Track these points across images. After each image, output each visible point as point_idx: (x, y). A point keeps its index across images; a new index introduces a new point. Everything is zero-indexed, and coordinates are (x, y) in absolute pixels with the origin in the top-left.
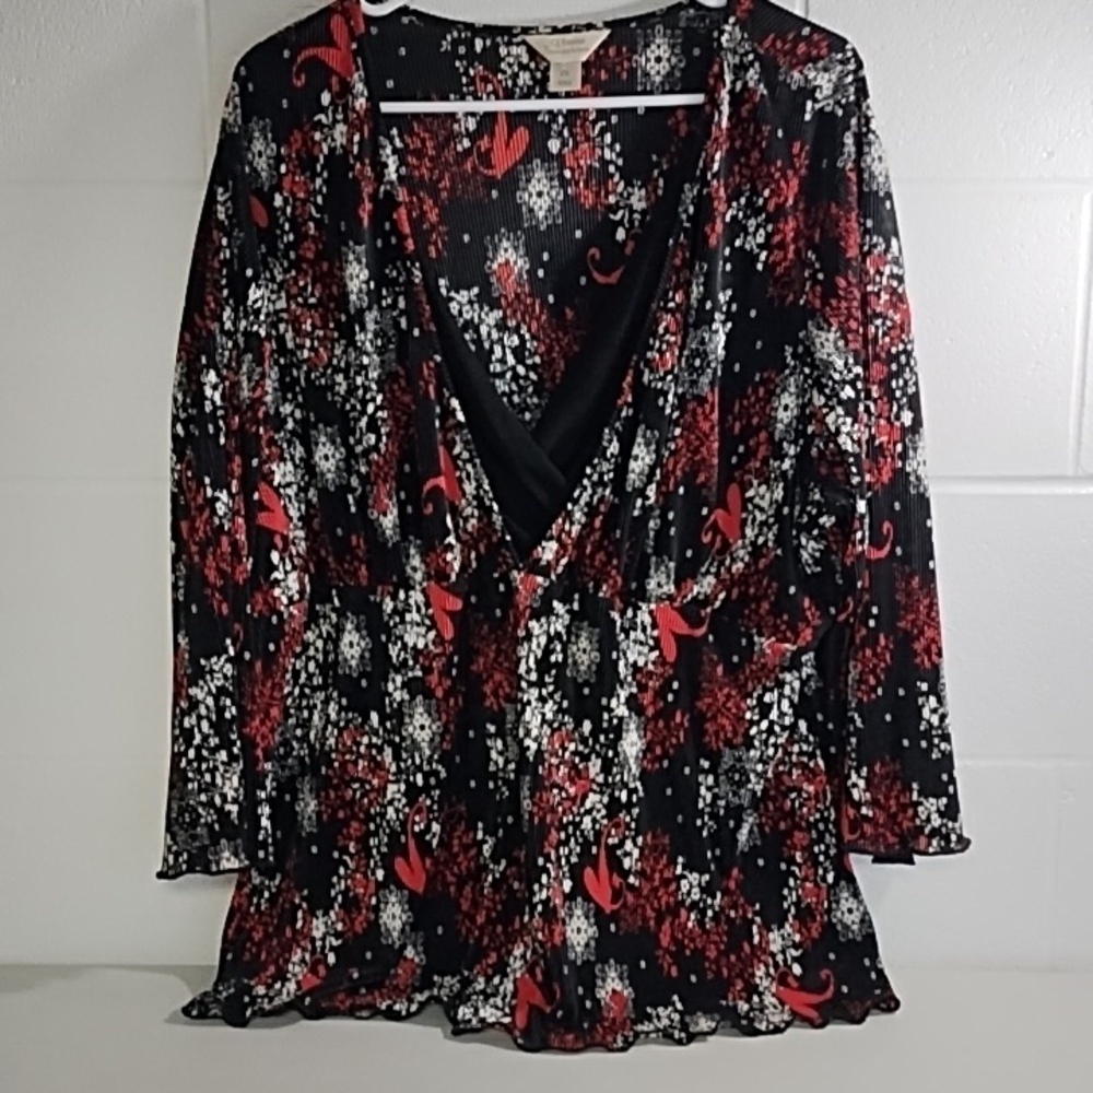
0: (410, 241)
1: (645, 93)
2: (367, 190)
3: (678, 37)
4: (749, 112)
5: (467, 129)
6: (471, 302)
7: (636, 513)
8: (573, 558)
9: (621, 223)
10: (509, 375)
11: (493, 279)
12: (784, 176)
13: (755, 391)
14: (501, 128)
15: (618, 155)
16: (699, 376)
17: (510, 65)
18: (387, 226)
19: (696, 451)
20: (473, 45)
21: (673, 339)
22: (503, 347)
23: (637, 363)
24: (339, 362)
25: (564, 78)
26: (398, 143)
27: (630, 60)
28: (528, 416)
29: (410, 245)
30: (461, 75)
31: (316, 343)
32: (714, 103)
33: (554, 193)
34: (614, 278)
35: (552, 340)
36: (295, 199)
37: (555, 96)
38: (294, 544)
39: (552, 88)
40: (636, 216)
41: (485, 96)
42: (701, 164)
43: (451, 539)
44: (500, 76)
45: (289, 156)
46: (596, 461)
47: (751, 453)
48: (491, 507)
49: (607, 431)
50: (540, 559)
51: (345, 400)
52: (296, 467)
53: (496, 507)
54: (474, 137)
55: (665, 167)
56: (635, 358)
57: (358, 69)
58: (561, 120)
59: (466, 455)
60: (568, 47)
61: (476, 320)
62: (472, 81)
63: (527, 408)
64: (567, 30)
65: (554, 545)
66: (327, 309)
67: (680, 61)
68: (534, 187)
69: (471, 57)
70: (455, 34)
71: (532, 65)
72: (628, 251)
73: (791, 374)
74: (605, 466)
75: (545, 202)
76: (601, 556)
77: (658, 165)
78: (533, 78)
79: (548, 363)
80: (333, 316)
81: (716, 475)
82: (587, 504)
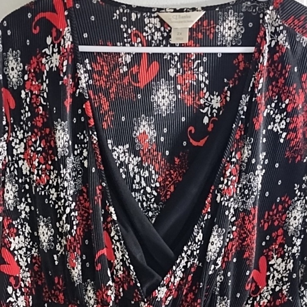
0: (92, 120)
1: (222, 45)
2: (69, 91)
3: (241, 17)
4: (279, 58)
5: (126, 62)
6: (124, 152)
7: (210, 273)
8: (175, 297)
9: (206, 114)
10: (142, 191)
11: (137, 141)
12: (297, 92)
13: (277, 207)
14: (144, 61)
15: (206, 78)
16: (247, 199)
17: (150, 28)
18: (80, 111)
19: (244, 240)
20: (130, 17)
21: (234, 178)
22: (140, 177)
23: (214, 191)
24: (53, 182)
25: (179, 36)
26: (89, 67)
27: (214, 28)
28: (150, 214)
29: (92, 122)
30: (124, 32)
31: (40, 172)
32: (260, 52)
33: (171, 97)
34: (201, 143)
35: (166, 175)
36: (32, 94)
37: (173, 45)
38: (23, 281)
39: (172, 41)
40: (214, 111)
41: (136, 44)
42: (251, 85)
43: (110, 283)
44: (144, 34)
45: (30, 71)
46: (190, 243)
47: (273, 241)
48: (130, 267)
49: (196, 227)
50: (157, 297)
51: (55, 203)
52: (25, 238)
53: (132, 268)
54: (129, 66)
55: (231, 86)
56: (213, 188)
57: (68, 26)
58: (176, 58)
59: (116, 238)
60: (182, 20)
61: (127, 161)
62: (130, 36)
63: (151, 210)
64: (181, 10)
65: (164, 289)
66: (47, 154)
67: (242, 29)
68: (161, 93)
69: (129, 23)
70: (121, 10)
71: (162, 29)
72: (210, 129)
73: (298, 200)
74: (195, 247)
75: (166, 101)
76: (191, 295)
77: (227, 84)
78: (162, 36)
79: (163, 187)
80: (51, 157)
81: (254, 254)
82: (184, 267)
